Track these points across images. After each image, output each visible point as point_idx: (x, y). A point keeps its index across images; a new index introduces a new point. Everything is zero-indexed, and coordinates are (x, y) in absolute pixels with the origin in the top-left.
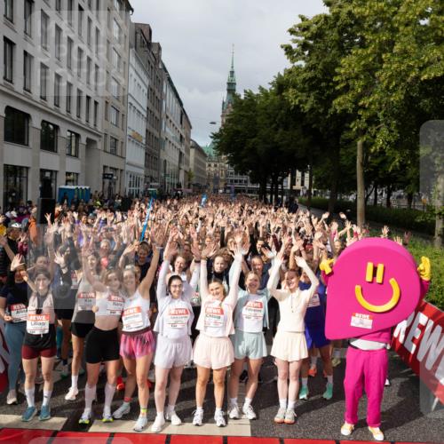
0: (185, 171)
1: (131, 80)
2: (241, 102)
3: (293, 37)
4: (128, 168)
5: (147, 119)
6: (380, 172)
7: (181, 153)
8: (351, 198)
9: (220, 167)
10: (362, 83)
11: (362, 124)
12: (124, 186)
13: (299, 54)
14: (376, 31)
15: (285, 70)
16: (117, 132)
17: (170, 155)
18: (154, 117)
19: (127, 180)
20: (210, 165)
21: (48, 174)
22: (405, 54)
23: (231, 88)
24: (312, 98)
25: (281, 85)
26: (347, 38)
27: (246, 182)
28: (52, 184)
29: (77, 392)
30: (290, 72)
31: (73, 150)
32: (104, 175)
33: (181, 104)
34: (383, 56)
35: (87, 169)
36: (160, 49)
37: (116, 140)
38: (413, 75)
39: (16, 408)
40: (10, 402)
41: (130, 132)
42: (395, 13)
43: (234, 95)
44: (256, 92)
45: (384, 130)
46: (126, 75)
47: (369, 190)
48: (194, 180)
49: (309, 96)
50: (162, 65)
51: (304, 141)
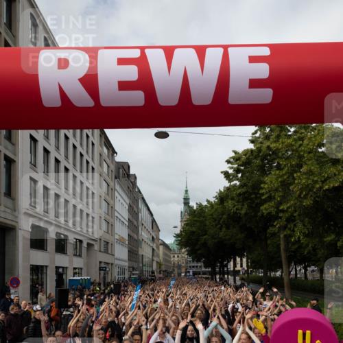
0: (157, 262)
1: (117, 200)
2: (195, 211)
3: (230, 165)
4: (117, 262)
5: (129, 227)
6: (298, 255)
7: (153, 249)
8: (278, 274)
9: (181, 257)
10: (280, 194)
11: (282, 222)
12: (114, 275)
13: (234, 176)
14: (288, 158)
15: (225, 187)
16: (108, 237)
17: (146, 251)
18: (133, 225)
19: (116, 271)
20: (174, 257)
21: (61, 270)
22: (310, 173)
23: (186, 201)
24: (246, 206)
25: (223, 197)
26: (268, 163)
27: (200, 267)
28: (64, 277)
30: (228, 189)
32: (100, 268)
33: (152, 215)
34: (295, 175)
35: (88, 264)
36: (136, 178)
37: (107, 243)
38: (318, 186)
41: (117, 237)
42: (301, 145)
43: (189, 207)
44: (205, 203)
45: (300, 226)
46: (113, 198)
47: (291, 267)
48: (163, 268)
49: (243, 205)
50: (138, 189)
51: (241, 236)
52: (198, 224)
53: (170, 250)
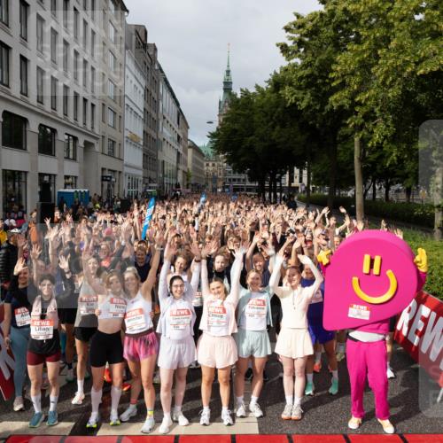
0: (184, 172)
1: (128, 81)
2: (238, 101)
3: (288, 34)
4: (126, 170)
5: (144, 120)
6: (378, 167)
7: (179, 153)
8: (350, 194)
9: (218, 166)
10: (358, 80)
11: (358, 119)
12: (123, 188)
13: (294, 52)
14: (371, 27)
15: (281, 68)
16: (114, 134)
17: (168, 156)
18: (151, 117)
19: (125, 182)
20: (208, 165)
21: (46, 178)
22: (401, 49)
23: (227, 87)
24: (309, 95)
25: (277, 83)
26: (342, 34)
27: (244, 180)
28: (51, 188)
29: (83, 397)
30: (286, 70)
31: (71, 153)
32: (103, 177)
33: (178, 104)
34: (379, 52)
35: (85, 172)
36: (155, 49)
37: (113, 142)
38: (409, 70)
39: (23, 414)
40: (17, 408)
41: (127, 134)
42: (390, 9)
43: (230, 94)
44: (252, 90)
45: (381, 125)
47: (368, 185)
48: (192, 180)
49: (305, 94)
50: (159, 65)
51: (301, 138)
52: (242, 119)
53: (203, 155)
